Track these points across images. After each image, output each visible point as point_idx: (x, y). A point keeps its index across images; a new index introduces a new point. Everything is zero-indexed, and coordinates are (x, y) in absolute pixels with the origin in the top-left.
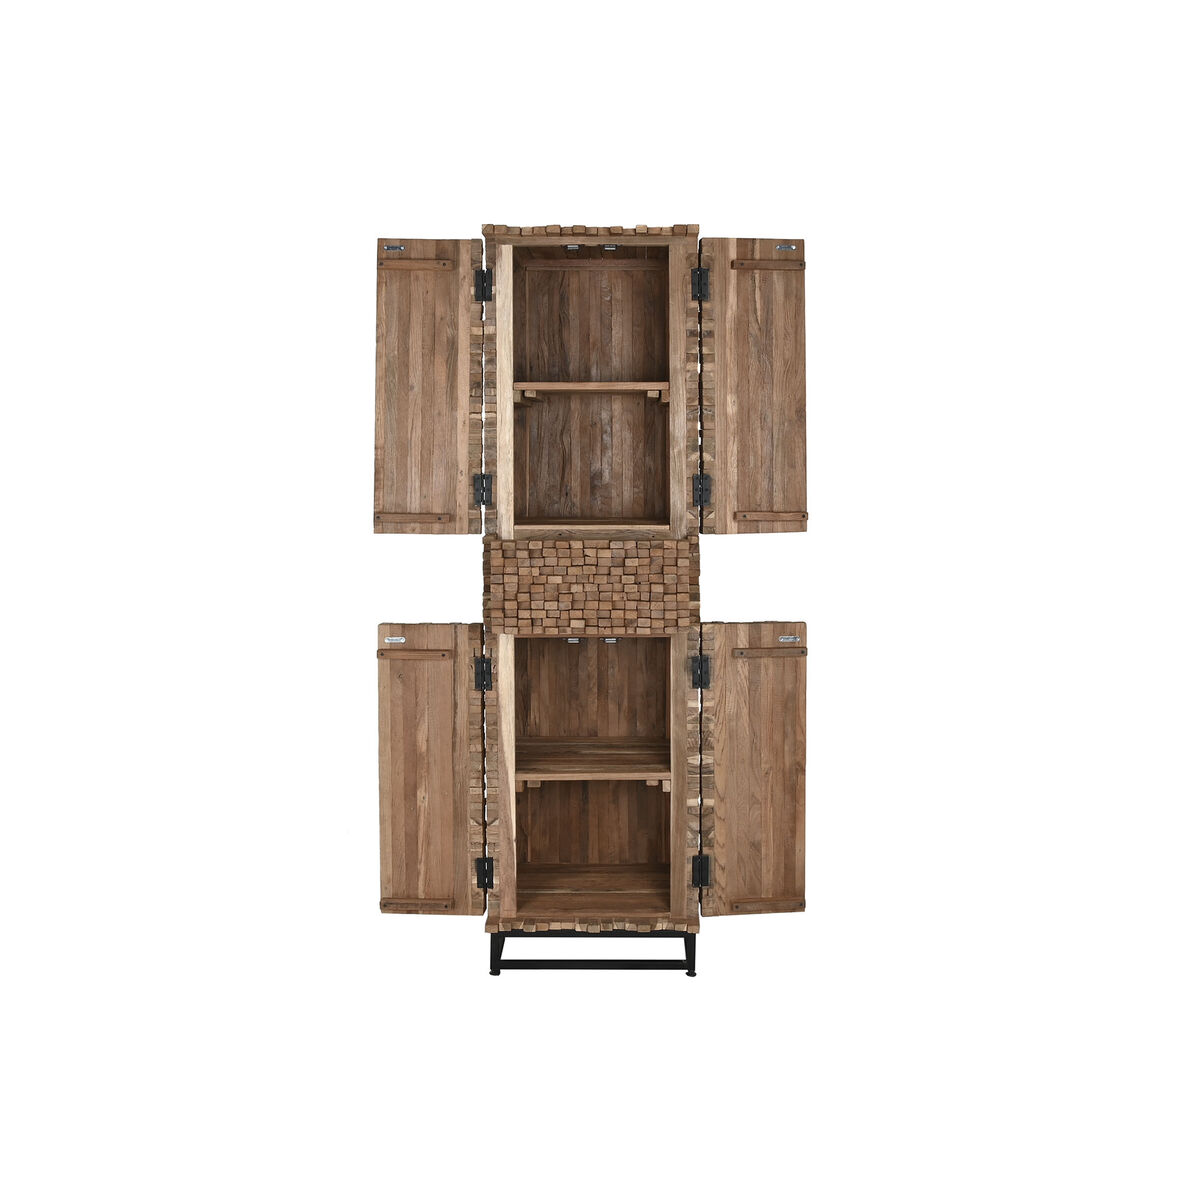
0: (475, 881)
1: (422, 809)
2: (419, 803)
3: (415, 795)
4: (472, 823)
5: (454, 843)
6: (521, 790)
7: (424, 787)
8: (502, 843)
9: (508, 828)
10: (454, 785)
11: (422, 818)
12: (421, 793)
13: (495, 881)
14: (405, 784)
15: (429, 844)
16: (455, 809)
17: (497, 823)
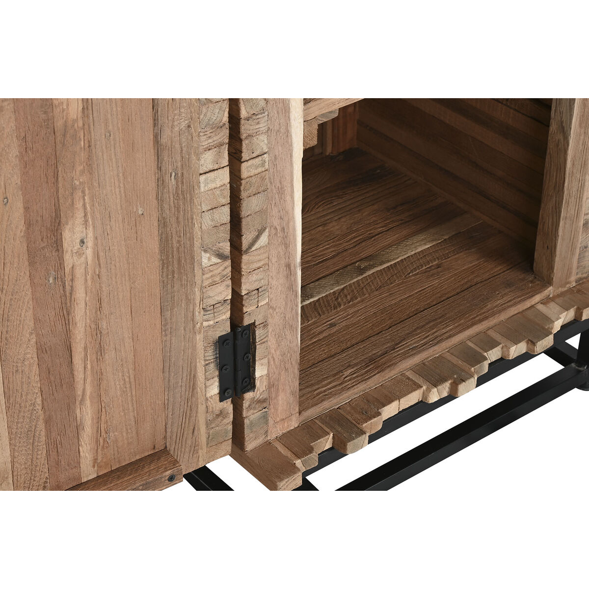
0: (214, 389)
1: (79, 272)
2: (69, 260)
3: (58, 245)
4: (207, 259)
5: (164, 325)
6: (314, 142)
7: (80, 214)
8: (274, 283)
9: (287, 244)
10: (161, 182)
11: (80, 294)
12: (72, 235)
13: (260, 371)
14: (29, 224)
15: (100, 351)
16: (165, 241)
17: (264, 240)
